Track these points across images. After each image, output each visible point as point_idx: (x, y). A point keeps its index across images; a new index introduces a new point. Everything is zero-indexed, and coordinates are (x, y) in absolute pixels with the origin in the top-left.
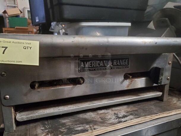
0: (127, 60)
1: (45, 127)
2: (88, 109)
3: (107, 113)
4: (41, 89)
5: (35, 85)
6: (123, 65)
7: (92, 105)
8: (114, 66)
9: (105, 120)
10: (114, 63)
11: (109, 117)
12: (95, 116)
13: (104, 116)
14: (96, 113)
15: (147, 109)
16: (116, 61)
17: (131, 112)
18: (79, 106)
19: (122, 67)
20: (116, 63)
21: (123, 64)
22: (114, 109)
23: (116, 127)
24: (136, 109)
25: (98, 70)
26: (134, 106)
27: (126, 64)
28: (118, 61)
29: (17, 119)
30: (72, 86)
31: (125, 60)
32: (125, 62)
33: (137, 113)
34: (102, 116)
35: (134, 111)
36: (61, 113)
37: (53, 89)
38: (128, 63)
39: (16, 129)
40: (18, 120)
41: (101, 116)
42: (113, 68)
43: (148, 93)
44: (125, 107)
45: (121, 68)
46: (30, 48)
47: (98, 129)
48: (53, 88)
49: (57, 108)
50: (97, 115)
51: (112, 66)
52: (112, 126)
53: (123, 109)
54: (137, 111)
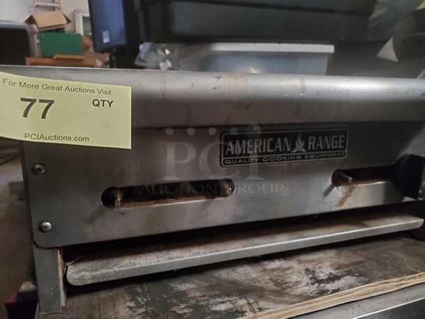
0: (341, 137)
1: (137, 302)
2: (242, 257)
3: (288, 269)
4: (129, 207)
5: (116, 198)
6: (331, 149)
7: (252, 248)
8: (308, 151)
9: (285, 286)
10: (310, 143)
11: (294, 278)
12: (259, 274)
13: (280, 276)
14: (261, 269)
15: (388, 261)
16: (314, 138)
17: (348, 266)
18: (219, 251)
19: (330, 154)
20: (315, 145)
21: (332, 147)
22: (304, 257)
23: (314, 305)
24: (360, 259)
25: (270, 161)
26: (354, 252)
27: (340, 147)
28: (320, 138)
29: (69, 280)
30: (204, 200)
31: (337, 136)
32: (336, 142)
33: (364, 269)
34: (276, 276)
35: (353, 264)
36: (175, 268)
37: (158, 207)
38: (344, 144)
39: (66, 304)
40: (71, 281)
41: (272, 276)
42: (306, 157)
43: (388, 220)
44: (331, 253)
45: (326, 157)
46: (110, 104)
47: (268, 311)
48: (157, 205)
49: (165, 253)
50: (262, 273)
51: (303, 150)
52: (304, 302)
53: (326, 259)
54: (362, 265)
